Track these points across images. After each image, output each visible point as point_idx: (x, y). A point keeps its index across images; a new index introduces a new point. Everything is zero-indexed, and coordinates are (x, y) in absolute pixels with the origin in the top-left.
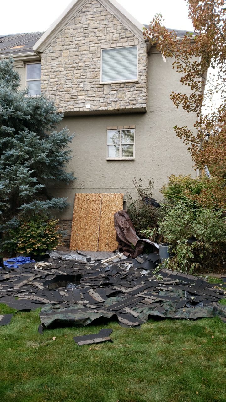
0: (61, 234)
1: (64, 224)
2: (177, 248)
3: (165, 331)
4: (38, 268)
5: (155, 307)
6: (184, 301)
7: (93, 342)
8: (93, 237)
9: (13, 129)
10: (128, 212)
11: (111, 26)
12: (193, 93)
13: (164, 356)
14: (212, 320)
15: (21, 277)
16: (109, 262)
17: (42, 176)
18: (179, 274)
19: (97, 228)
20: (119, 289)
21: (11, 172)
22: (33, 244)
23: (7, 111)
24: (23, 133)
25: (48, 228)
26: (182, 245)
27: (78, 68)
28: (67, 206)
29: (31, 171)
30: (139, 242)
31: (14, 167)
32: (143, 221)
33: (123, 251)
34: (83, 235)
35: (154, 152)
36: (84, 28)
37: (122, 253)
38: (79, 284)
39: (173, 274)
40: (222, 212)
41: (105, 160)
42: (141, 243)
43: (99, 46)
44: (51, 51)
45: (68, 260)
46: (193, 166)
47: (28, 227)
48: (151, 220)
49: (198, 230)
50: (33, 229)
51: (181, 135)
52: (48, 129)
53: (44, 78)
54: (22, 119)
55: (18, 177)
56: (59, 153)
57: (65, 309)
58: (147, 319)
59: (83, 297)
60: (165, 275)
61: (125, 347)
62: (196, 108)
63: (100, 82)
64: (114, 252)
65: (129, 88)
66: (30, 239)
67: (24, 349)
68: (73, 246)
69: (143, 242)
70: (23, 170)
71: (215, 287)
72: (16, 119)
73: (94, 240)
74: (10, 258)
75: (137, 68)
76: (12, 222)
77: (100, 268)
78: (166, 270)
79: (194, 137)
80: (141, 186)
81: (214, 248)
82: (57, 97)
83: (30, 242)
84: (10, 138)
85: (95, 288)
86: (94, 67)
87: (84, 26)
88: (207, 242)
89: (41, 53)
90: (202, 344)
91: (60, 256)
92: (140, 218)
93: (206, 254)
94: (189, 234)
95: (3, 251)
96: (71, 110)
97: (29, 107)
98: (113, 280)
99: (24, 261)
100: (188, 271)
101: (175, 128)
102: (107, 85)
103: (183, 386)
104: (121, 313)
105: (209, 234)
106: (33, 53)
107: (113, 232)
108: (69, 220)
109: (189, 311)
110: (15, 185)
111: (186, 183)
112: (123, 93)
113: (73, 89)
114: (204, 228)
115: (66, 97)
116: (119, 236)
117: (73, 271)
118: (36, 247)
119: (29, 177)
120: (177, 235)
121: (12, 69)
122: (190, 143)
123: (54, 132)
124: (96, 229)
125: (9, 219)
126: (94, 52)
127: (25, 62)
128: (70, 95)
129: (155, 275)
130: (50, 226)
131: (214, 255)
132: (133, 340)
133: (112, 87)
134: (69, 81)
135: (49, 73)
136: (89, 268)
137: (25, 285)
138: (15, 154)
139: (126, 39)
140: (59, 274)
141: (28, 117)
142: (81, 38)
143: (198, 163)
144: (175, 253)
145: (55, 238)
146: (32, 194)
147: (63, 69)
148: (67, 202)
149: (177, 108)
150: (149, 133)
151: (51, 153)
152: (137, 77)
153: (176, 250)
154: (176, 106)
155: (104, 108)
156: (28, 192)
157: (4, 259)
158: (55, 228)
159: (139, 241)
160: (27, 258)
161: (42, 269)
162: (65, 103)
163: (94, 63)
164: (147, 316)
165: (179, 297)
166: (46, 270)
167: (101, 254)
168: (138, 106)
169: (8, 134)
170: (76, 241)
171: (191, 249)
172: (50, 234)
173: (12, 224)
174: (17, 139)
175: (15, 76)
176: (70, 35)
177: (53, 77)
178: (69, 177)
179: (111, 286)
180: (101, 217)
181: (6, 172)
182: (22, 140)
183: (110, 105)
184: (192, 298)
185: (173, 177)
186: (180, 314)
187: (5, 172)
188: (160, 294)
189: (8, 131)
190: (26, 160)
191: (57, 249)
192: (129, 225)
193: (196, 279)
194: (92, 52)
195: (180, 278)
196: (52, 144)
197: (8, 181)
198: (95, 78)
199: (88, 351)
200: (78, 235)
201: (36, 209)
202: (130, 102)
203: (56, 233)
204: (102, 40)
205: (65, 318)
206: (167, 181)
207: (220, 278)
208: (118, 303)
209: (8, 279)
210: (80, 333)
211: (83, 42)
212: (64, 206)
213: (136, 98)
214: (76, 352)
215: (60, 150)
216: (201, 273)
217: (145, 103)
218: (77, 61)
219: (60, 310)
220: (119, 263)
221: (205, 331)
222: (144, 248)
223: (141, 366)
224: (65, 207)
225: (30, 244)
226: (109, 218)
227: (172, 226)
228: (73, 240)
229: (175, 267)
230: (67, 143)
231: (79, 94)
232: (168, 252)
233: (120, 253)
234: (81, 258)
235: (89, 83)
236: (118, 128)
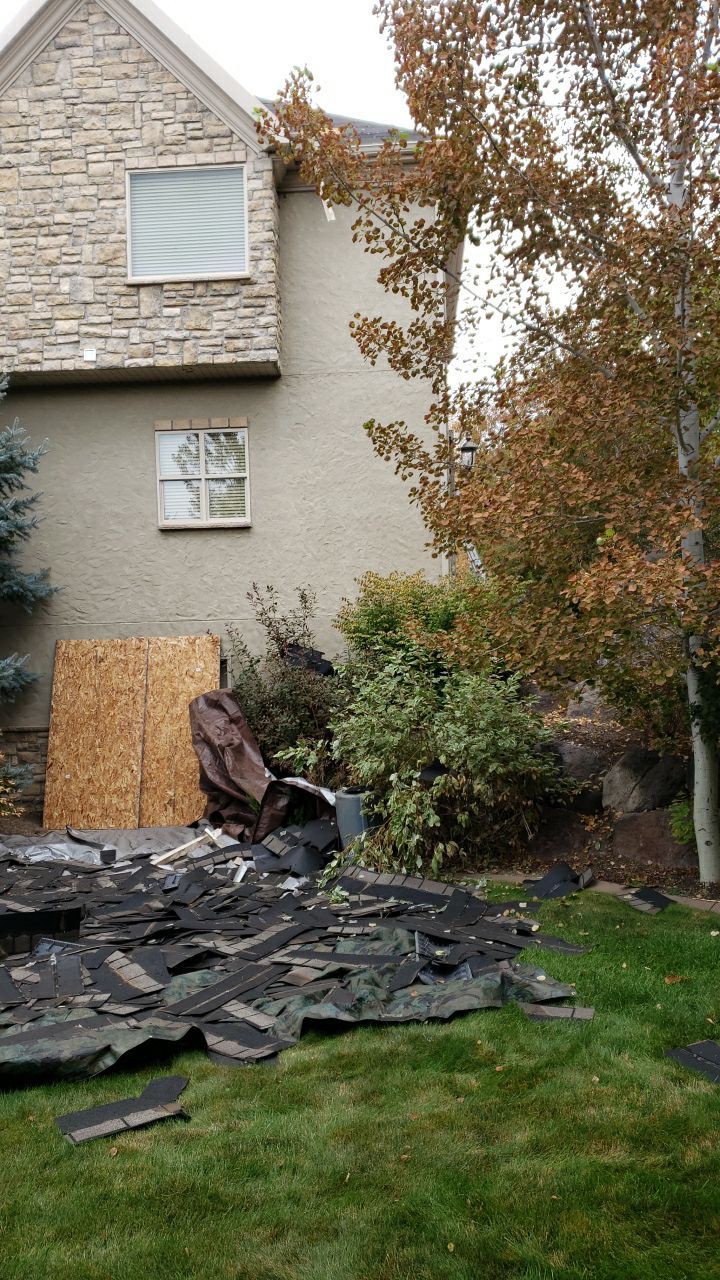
0: (10, 778)
1: (20, 746)
2: (387, 800)
3: (353, 1065)
5: (325, 992)
6: (412, 965)
7: (122, 1126)
8: (121, 784)
10: (234, 696)
11: (154, 96)
12: (418, 320)
13: (351, 1144)
14: (498, 1016)
16: (175, 860)
18: (398, 881)
19: (136, 753)
20: (210, 944)
26: (403, 789)
27: (52, 228)
28: (29, 683)
30: (274, 789)
32: (284, 719)
33: (224, 822)
34: (87, 777)
35: (311, 501)
36: (65, 99)
37: (220, 827)
38: (76, 938)
39: (379, 882)
40: (519, 681)
41: (154, 529)
42: (281, 792)
43: (119, 160)
45: (38, 864)
46: (427, 545)
48: (311, 717)
49: (451, 739)
51: (387, 448)
57: (28, 1025)
58: (299, 1031)
59: (88, 981)
60: (354, 886)
61: (229, 1129)
62: (430, 366)
63: (125, 276)
64: (195, 825)
65: (222, 298)
68: (56, 814)
69: (287, 789)
71: (506, 913)
73: (127, 792)
75: (247, 235)
77: (147, 882)
78: (358, 870)
79: (426, 455)
80: (274, 611)
81: (499, 793)
85: (131, 949)
86: (106, 228)
87: (66, 94)
88: (476, 775)
90: (469, 1093)
91: (10, 850)
92: (275, 710)
93: (477, 813)
94: (423, 752)
96: (32, 366)
98: (190, 916)
100: (425, 868)
101: (369, 426)
102: (151, 288)
103: (409, 1232)
104: (215, 1022)
105: (482, 751)
107: (189, 761)
108: (37, 731)
109: (427, 995)
111: (410, 598)
112: (203, 315)
113: (37, 297)
114: (469, 733)
115: (15, 324)
116: (210, 775)
117: (54, 898)
120: (387, 760)
122: (417, 472)
124: (133, 754)
126: (104, 181)
128: (26, 317)
129: (324, 889)
131: (500, 812)
132: (255, 1104)
133: (167, 294)
134: (22, 270)
136: (111, 884)
139: (205, 142)
140: (9, 910)
142: (58, 132)
143: (442, 536)
144: (385, 814)
148: (29, 670)
149: (373, 363)
150: (293, 441)
152: (247, 264)
153: (385, 807)
154: (369, 359)
155: (144, 362)
159: (272, 785)
162: (9, 342)
163: (104, 216)
164: (299, 1023)
165: (398, 954)
167: (149, 836)
168: (254, 356)
170: (63, 799)
171: (432, 800)
176: (19, 118)
178: (32, 587)
179: (184, 937)
180: (146, 717)
183: (164, 350)
184: (439, 953)
185: (372, 579)
186: (402, 1006)
188: (339, 950)
192: (240, 736)
193: (450, 891)
195: (400, 892)
198: (110, 263)
199: (106, 1160)
200: (70, 780)
202: (225, 342)
204: (126, 141)
205: (27, 1058)
206: (354, 594)
207: (520, 885)
208: (207, 991)
210: (80, 1099)
211: (66, 144)
212: (18, 686)
213: (246, 331)
214: (66, 1168)
216: (463, 872)
217: (275, 348)
218: (48, 207)
219: (10, 1031)
220: (210, 860)
221: (477, 1055)
222: (289, 807)
223: (281, 1184)
224: (21, 686)
226: (175, 716)
227: (372, 733)
228: (53, 794)
229: (386, 860)
230: (23, 473)
231: (57, 314)
232: (362, 813)
233: (212, 828)
234: (82, 855)
235: (90, 281)
236: (191, 425)
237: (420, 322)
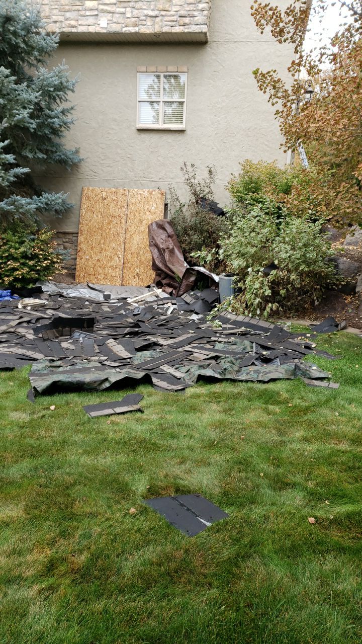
0: (60, 255)
1: (64, 240)
2: (246, 281)
3: (220, 397)
4: (24, 307)
5: (209, 365)
6: (252, 358)
7: (113, 412)
8: (113, 263)
10: (171, 223)
12: (291, 5)
13: (217, 430)
14: (291, 383)
16: (139, 302)
17: (23, 153)
18: (247, 320)
19: (121, 249)
20: (155, 340)
22: (15, 269)
25: (38, 243)
26: (254, 276)
28: (69, 208)
29: (3, 142)
30: (188, 272)
32: (196, 238)
33: (163, 286)
34: (97, 259)
35: (219, 117)
37: (161, 288)
38: (92, 332)
39: (237, 319)
40: (321, 224)
41: (134, 129)
42: (192, 274)
45: (73, 297)
46: (281, 145)
47: (4, 241)
48: (209, 237)
49: (282, 252)
50: (13, 244)
51: (265, 85)
52: (31, 65)
56: (52, 111)
57: (69, 367)
58: (196, 380)
59: (98, 351)
60: (225, 321)
61: (162, 418)
62: (295, 36)
64: (149, 287)
66: (9, 261)
67: (7, 422)
68: (81, 275)
69: (195, 272)
71: (300, 338)
73: (116, 268)
77: (125, 310)
78: (228, 313)
79: (286, 91)
80: (194, 178)
81: (303, 281)
83: (8, 266)
85: (118, 339)
88: (293, 271)
90: (275, 414)
91: (59, 290)
92: (191, 232)
93: (290, 290)
94: (266, 258)
96: (72, 29)
98: (144, 327)
99: (1, 296)
100: (261, 315)
101: (255, 73)
103: (243, 467)
104: (157, 373)
105: (298, 259)
107: (147, 255)
108: (73, 233)
109: (258, 370)
111: (268, 176)
112: (167, 1)
114: (292, 249)
116: (157, 262)
117: (81, 313)
118: (18, 274)
119: (1, 153)
120: (247, 261)
122: (280, 101)
123: (42, 70)
124: (119, 249)
129: (210, 321)
130: (41, 241)
131: (302, 291)
132: (174, 408)
136: (108, 309)
137: (4, 332)
140: (59, 316)
143: (290, 140)
144: (243, 288)
145: (49, 262)
146: (7, 183)
148: (69, 201)
149: (262, 33)
150: (212, 82)
151: (37, 111)
153: (244, 284)
154: (260, 30)
155: (133, 30)
158: (49, 245)
159: (188, 269)
160: (6, 292)
161: (31, 310)
162: (60, 13)
164: (196, 376)
165: (245, 351)
166: (36, 310)
167: (126, 290)
168: (194, 29)
170: (85, 268)
171: (268, 282)
172: (41, 255)
178: (71, 157)
179: (143, 335)
180: (126, 230)
183: (144, 23)
184: (264, 353)
185: (248, 163)
186: (245, 374)
188: (216, 348)
191: (53, 280)
192: (173, 244)
193: (272, 326)
195: (248, 325)
196: (40, 92)
199: (106, 425)
200: (89, 259)
201: (15, 210)
202: (179, 19)
203: (52, 253)
205: (70, 380)
206: (237, 171)
207: (308, 326)
208: (153, 360)
210: (93, 400)
212: (63, 209)
213: (190, 13)
214: (87, 427)
215: (54, 106)
216: (279, 318)
217: (206, 24)
219: (61, 369)
220: (156, 303)
221: (280, 398)
222: (196, 281)
223: (184, 442)
224: (65, 209)
225: (9, 270)
226: (140, 232)
227: (241, 246)
228: (81, 265)
229: (242, 310)
230: (67, 92)
232: (232, 286)
233: (157, 288)
234: (94, 295)
236: (157, 69)
237: (292, 7)
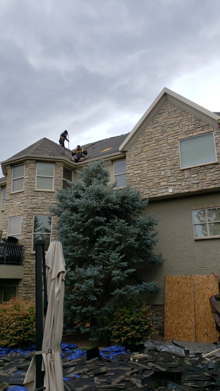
0: (154, 321)
1: (156, 310)
4: (134, 360)
8: (189, 325)
9: (105, 219)
11: (185, 120)
15: (118, 371)
16: (211, 357)
17: (132, 260)
21: (104, 258)
22: (127, 332)
23: (99, 203)
24: (113, 221)
25: (141, 314)
27: (159, 159)
28: (158, 290)
29: (122, 256)
31: (107, 253)
34: (177, 322)
36: (161, 126)
41: (193, 240)
43: (176, 138)
44: (134, 149)
45: (164, 352)
47: (122, 313)
50: (127, 315)
52: (135, 215)
53: (130, 171)
54: (112, 209)
55: (110, 262)
56: (146, 236)
63: (180, 168)
65: (209, 170)
66: (124, 326)
68: (168, 334)
70: (114, 255)
72: (107, 210)
73: (191, 328)
74: (105, 347)
75: (216, 151)
76: (106, 308)
77: (202, 364)
82: (141, 186)
83: (124, 329)
84: (103, 226)
86: (173, 156)
87: (161, 125)
89: (126, 151)
91: (155, 346)
95: (98, 339)
96: (154, 195)
97: (117, 198)
99: (120, 351)
102: (187, 170)
106: (119, 153)
107: (211, 319)
108: (161, 305)
110: (108, 270)
112: (204, 175)
113: (155, 177)
115: (149, 185)
117: (171, 366)
118: (130, 335)
119: (120, 262)
121: (102, 168)
123: (141, 217)
124: (191, 315)
125: (103, 305)
126: (172, 144)
127: (113, 161)
128: (152, 183)
130: (143, 312)
133: (192, 171)
134: (151, 171)
135: (133, 167)
136: (189, 363)
137: (123, 381)
138: (107, 240)
139: (201, 128)
140: (157, 369)
141: (117, 207)
142: (160, 134)
145: (148, 326)
146: (123, 279)
147: (145, 162)
148: (158, 286)
151: (139, 237)
152: (217, 159)
155: (186, 191)
156: (120, 277)
157: (100, 348)
158: (147, 315)
160: (122, 347)
161: (138, 362)
162: (148, 190)
163: (173, 153)
166: (142, 363)
167: (200, 346)
169: (101, 224)
170: (170, 329)
172: (143, 321)
173: (106, 311)
174: (108, 227)
175: (105, 174)
176: (149, 133)
177: (137, 170)
178: (158, 260)
180: (195, 302)
181: (100, 258)
182: (113, 227)
183: (193, 187)
187: (98, 258)
189: (101, 221)
190: (117, 245)
191: (151, 338)
194: (170, 144)
196: (140, 228)
197: (101, 267)
198: (175, 165)
200: (172, 323)
201: (128, 294)
202: (212, 182)
203: (149, 320)
204: (178, 132)
209: (105, 373)
211: (162, 137)
213: (217, 178)
215: (147, 234)
218: (157, 153)
224: (156, 291)
225: (124, 332)
226: (204, 302)
230: (154, 226)
231: (161, 181)
234: (178, 351)
235: (170, 171)
236: (202, 207)
